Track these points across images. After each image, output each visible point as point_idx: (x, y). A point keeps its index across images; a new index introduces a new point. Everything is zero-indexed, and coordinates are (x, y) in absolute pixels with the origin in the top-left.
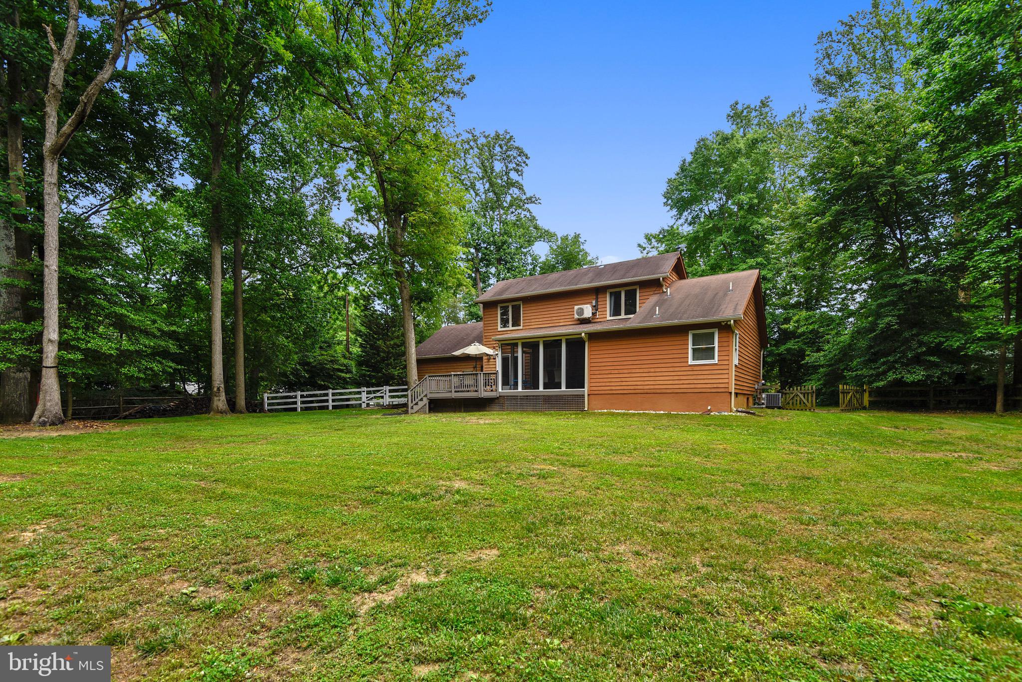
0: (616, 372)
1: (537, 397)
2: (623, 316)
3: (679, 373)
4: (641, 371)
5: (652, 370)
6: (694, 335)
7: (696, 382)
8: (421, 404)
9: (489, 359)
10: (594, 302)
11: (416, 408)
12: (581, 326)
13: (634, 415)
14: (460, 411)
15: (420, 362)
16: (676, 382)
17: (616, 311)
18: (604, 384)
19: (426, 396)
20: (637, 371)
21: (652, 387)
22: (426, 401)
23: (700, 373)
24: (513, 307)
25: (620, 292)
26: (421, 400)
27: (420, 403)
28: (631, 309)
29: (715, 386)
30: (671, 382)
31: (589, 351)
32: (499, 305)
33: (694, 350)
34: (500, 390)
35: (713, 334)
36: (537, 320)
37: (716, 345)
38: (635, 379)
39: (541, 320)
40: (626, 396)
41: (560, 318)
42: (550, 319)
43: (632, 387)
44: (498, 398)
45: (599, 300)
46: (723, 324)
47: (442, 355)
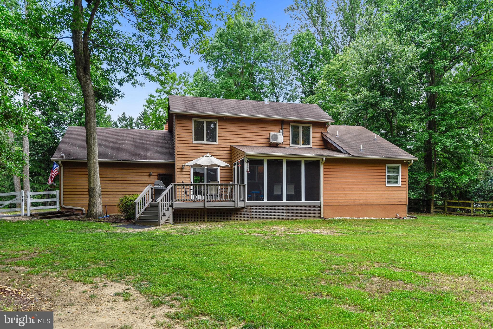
0: (342, 188)
2: (301, 145)
3: (381, 192)
4: (358, 189)
5: (365, 189)
6: (388, 167)
7: (390, 197)
8: (167, 214)
10: (281, 131)
11: (164, 219)
16: (379, 197)
17: (295, 141)
18: (333, 198)
19: (171, 205)
20: (356, 188)
21: (365, 200)
22: (171, 211)
23: (392, 192)
25: (298, 127)
26: (168, 210)
28: (306, 141)
29: (400, 200)
30: (376, 197)
31: (324, 172)
33: (388, 176)
34: (247, 201)
35: (398, 167)
36: (232, 139)
37: (400, 174)
38: (354, 195)
39: (235, 139)
40: (349, 206)
41: (252, 139)
42: (243, 139)
43: (353, 201)
44: (244, 208)
45: (284, 130)
46: (405, 162)
47: (114, 160)
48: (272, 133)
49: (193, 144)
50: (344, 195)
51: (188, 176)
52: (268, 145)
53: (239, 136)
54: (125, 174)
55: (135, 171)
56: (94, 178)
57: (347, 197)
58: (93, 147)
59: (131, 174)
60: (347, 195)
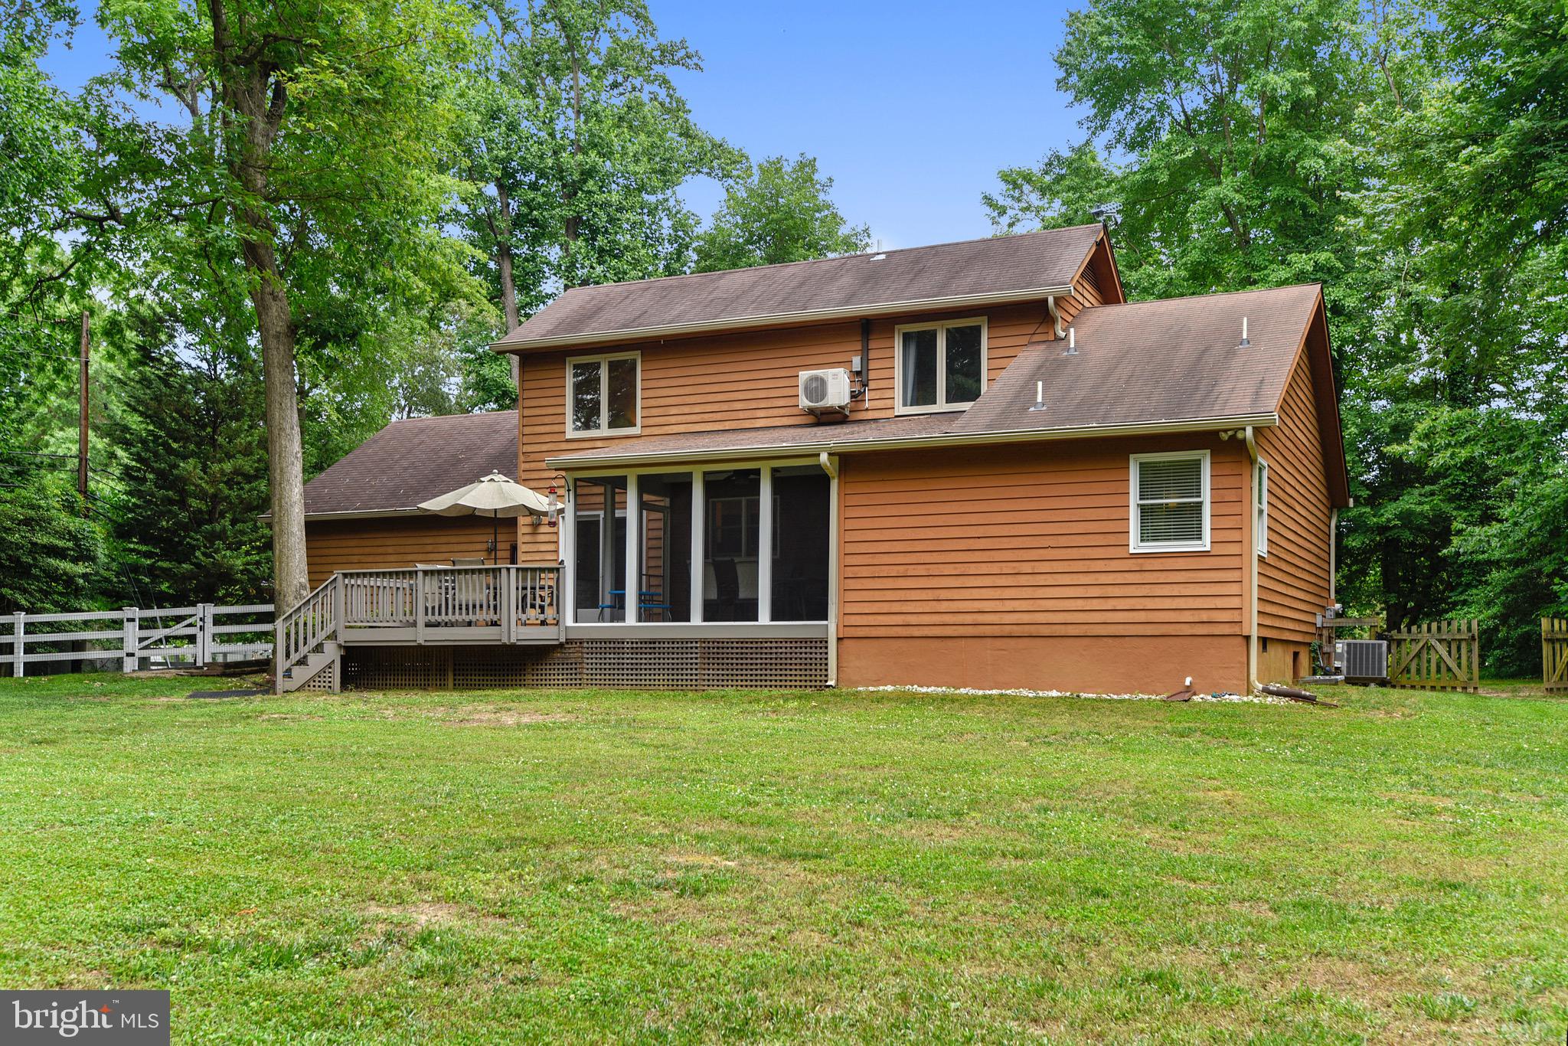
0: (921, 570)
1: (682, 646)
2: (941, 405)
3: (1103, 579)
4: (995, 569)
5: (1027, 568)
6: (1143, 467)
7: (1150, 603)
8: (316, 662)
9: (536, 526)
10: (856, 361)
11: (300, 675)
12: (820, 431)
13: (973, 700)
14: (442, 687)
15: (314, 529)
16: (1094, 604)
18: (885, 608)
19: (333, 636)
21: (1025, 618)
22: (332, 653)
23: (1161, 577)
24: (613, 367)
25: (932, 336)
26: (319, 648)
27: (313, 659)
28: (965, 388)
29: (1204, 616)
30: (1080, 604)
31: (843, 506)
32: (571, 362)
33: (1144, 511)
34: (569, 622)
35: (1196, 465)
36: (686, 410)
37: (1206, 496)
38: (976, 593)
39: (697, 409)
40: (950, 643)
41: (754, 405)
42: (725, 407)
43: (968, 619)
44: (561, 645)
45: (872, 355)
46: (1224, 436)
47: (388, 511)
49: (568, 441)
50: (930, 595)
51: (552, 547)
53: (711, 398)
54: (430, 548)
55: (453, 539)
57: (944, 606)
59: (444, 548)
60: (944, 594)
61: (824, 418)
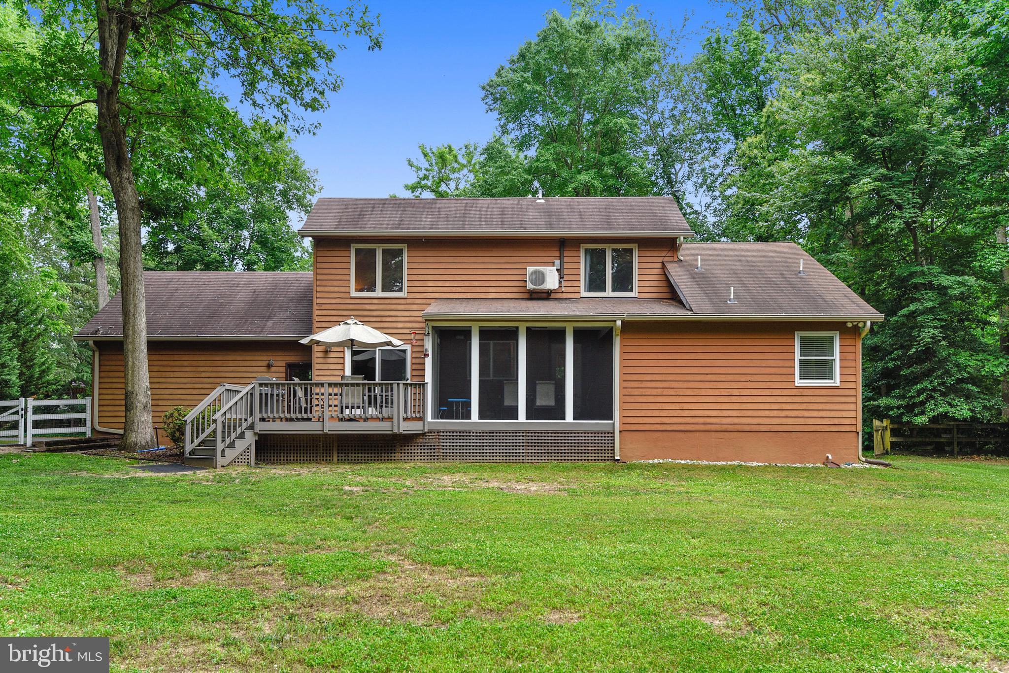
0: (672, 392)
2: (609, 293)
3: (780, 399)
4: (717, 392)
5: (736, 392)
6: (803, 340)
7: (806, 414)
8: (241, 445)
9: (326, 352)
10: (557, 262)
11: (231, 454)
16: (776, 414)
17: (596, 283)
18: (649, 413)
19: (251, 427)
20: (711, 392)
21: (736, 421)
22: (250, 439)
23: (813, 399)
25: (603, 252)
26: (242, 436)
27: (238, 443)
28: (623, 281)
29: (836, 421)
30: (767, 413)
31: (622, 352)
32: (354, 247)
33: (801, 362)
34: (429, 418)
35: (831, 340)
37: (837, 356)
39: (448, 284)
40: (689, 434)
41: (487, 284)
42: (467, 284)
43: (701, 420)
44: (424, 434)
45: (566, 260)
46: (850, 325)
47: (192, 336)
48: (530, 269)
49: (351, 298)
50: (677, 406)
51: (340, 367)
52: (526, 296)
53: (457, 278)
54: (219, 363)
55: (239, 358)
56: (133, 371)
57: (686, 413)
58: (132, 310)
59: (231, 364)
60: (686, 406)
61: (534, 296)
